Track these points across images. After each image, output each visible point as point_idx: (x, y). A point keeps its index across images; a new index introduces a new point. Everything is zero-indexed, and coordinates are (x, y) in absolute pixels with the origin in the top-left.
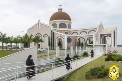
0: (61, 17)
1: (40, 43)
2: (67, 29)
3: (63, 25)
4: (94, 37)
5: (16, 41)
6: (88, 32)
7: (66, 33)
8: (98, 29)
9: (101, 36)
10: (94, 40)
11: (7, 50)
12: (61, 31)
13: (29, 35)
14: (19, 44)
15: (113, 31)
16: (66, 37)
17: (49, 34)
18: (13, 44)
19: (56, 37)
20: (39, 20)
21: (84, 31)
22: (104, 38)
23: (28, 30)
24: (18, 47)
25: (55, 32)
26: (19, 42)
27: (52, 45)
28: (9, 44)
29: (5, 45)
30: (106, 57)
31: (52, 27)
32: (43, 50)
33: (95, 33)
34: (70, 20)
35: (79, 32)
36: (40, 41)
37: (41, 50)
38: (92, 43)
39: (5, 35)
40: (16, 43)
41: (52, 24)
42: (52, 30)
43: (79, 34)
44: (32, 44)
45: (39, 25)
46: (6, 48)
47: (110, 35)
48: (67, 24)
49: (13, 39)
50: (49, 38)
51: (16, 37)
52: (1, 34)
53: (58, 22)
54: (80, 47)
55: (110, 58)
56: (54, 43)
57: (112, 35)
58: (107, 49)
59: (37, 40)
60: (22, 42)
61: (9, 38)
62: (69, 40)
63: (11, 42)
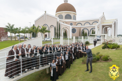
0: (66, 8)
1: (47, 33)
2: (72, 20)
3: (68, 17)
4: (96, 27)
5: (24, 31)
6: (91, 23)
7: (71, 24)
8: (100, 21)
9: (103, 26)
10: (96, 30)
11: (16, 40)
12: (66, 23)
13: (36, 26)
14: (27, 34)
15: (114, 23)
16: (71, 28)
17: (55, 25)
18: (21, 34)
19: (61, 28)
20: (45, 12)
21: (87, 22)
22: (105, 29)
23: (36, 21)
24: (26, 37)
25: (61, 23)
26: (27, 32)
27: (57, 35)
28: (17, 34)
29: (13, 35)
30: (103, 45)
31: (58, 18)
32: (49, 40)
33: (97, 24)
34: (75, 11)
35: (83, 23)
36: (46, 31)
37: (47, 40)
39: (13, 25)
40: (24, 33)
41: (58, 15)
42: (58, 21)
43: (83, 25)
44: (39, 34)
45: (45, 16)
46: (15, 38)
47: (110, 26)
48: (72, 15)
49: (21, 30)
50: (55, 29)
51: (24, 28)
52: (10, 25)
53: (64, 13)
54: (83, 37)
55: (106, 46)
57: (113, 26)
58: (106, 39)
59: (43, 31)
60: (30, 33)
61: (17, 29)
62: (74, 31)
63: (19, 32)
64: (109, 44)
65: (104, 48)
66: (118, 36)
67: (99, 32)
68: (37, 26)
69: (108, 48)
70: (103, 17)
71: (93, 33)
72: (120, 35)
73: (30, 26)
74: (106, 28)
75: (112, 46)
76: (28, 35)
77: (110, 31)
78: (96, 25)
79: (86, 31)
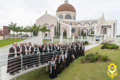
0: (67, 8)
1: (47, 32)
2: (72, 20)
3: (68, 17)
4: (95, 28)
5: (26, 30)
6: (90, 23)
7: (71, 24)
8: (99, 21)
9: (102, 27)
10: (95, 30)
11: (18, 38)
12: (66, 22)
15: (113, 23)
16: (70, 27)
17: (56, 25)
18: (23, 33)
19: (61, 27)
20: (46, 12)
21: (87, 22)
22: (104, 29)
23: (37, 21)
24: (28, 36)
25: (61, 23)
26: (28, 31)
27: (57, 34)
28: (19, 33)
29: (16, 33)
30: (102, 45)
31: (58, 18)
32: (49, 39)
33: (97, 24)
34: (75, 12)
35: (82, 23)
36: (47, 30)
38: (94, 33)
39: (16, 24)
40: (26, 32)
41: (58, 15)
42: (58, 20)
43: (82, 25)
44: (40, 33)
45: (46, 16)
46: (17, 36)
47: (110, 27)
48: (72, 16)
49: (23, 29)
50: (55, 28)
51: (26, 27)
52: (12, 24)
53: (64, 13)
54: (82, 37)
55: (105, 46)
56: (59, 32)
57: (112, 27)
58: (105, 39)
59: (44, 30)
60: (32, 32)
61: (19, 27)
62: (73, 30)
63: (21, 31)
64: (108, 44)
65: (102, 48)
66: (117, 36)
67: (98, 33)
68: (37, 26)
69: (107, 48)
70: (103, 18)
71: (92, 33)
72: (119, 36)
73: (31, 25)
74: (106, 28)
75: (111, 46)
76: (29, 34)
77: (109, 31)
78: (95, 25)
79: (85, 31)
